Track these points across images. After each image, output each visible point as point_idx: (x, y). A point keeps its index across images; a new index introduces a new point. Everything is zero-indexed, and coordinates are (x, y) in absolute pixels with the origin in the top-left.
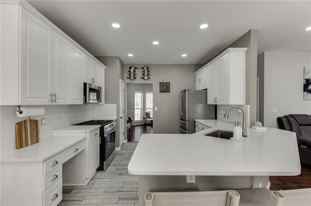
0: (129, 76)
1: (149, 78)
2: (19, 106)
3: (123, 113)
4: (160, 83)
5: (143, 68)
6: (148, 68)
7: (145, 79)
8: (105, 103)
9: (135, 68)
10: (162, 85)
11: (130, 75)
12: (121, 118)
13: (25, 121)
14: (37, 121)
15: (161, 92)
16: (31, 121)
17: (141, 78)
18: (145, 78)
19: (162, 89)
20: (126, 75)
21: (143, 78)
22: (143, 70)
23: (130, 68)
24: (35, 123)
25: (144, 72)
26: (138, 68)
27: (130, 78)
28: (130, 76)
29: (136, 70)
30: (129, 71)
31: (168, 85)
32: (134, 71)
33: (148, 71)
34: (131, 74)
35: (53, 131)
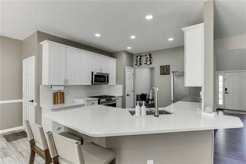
0: (136, 63)
1: (151, 63)
2: (52, 86)
3: (131, 91)
4: (161, 67)
5: (146, 55)
6: (150, 55)
7: (148, 65)
8: (116, 84)
9: (141, 56)
10: (162, 68)
11: (137, 62)
12: (128, 95)
13: (57, 93)
14: (63, 93)
15: (161, 74)
16: (60, 92)
17: (145, 64)
18: (147, 63)
19: (162, 72)
20: (135, 63)
21: (146, 63)
22: (146, 57)
23: (137, 57)
24: (62, 94)
25: (147, 58)
26: (143, 56)
27: (137, 64)
29: (142, 58)
30: (137, 59)
31: (168, 67)
32: (140, 59)
33: (151, 58)
34: (138, 61)
35: (74, 99)
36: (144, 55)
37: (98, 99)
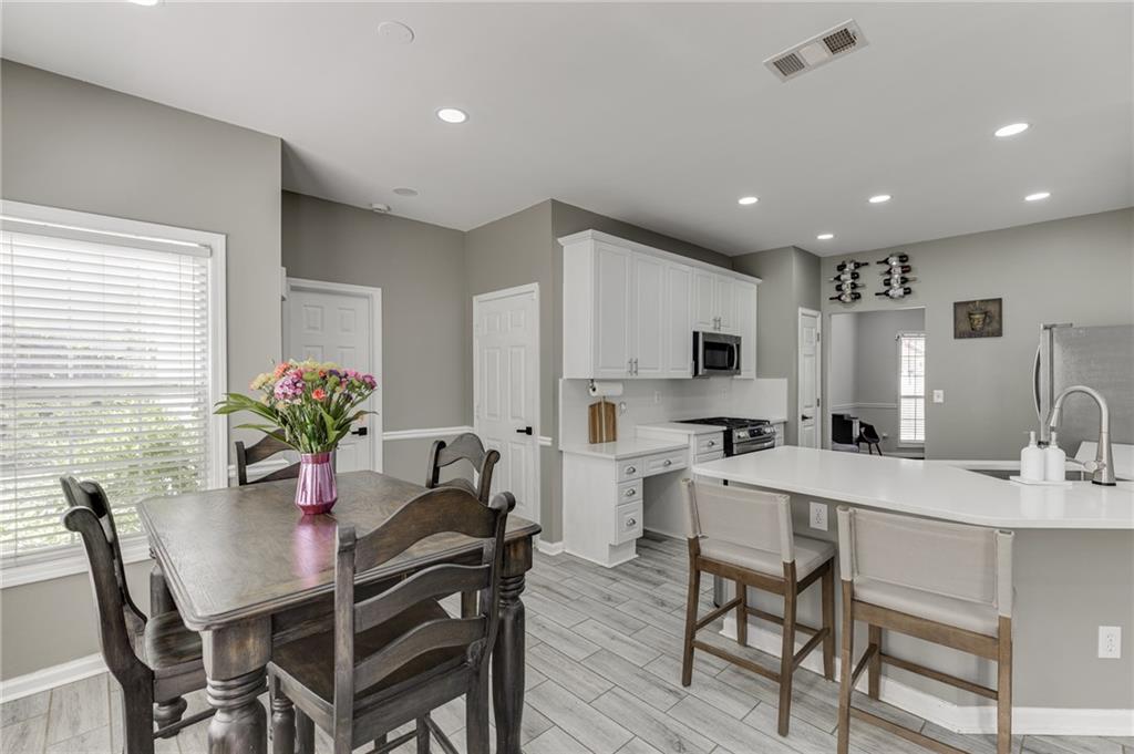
0: (836, 294)
1: (908, 292)
2: (592, 380)
3: (815, 403)
4: (957, 305)
5: (886, 262)
6: (903, 258)
7: (892, 297)
8: (758, 376)
9: (858, 265)
10: (963, 313)
11: (839, 288)
12: (804, 418)
13: (600, 404)
14: (614, 405)
15: (959, 335)
16: (606, 404)
17: (877, 294)
18: (891, 293)
19: (965, 327)
20: (829, 290)
21: (886, 294)
22: (886, 268)
23: (841, 268)
24: (611, 407)
25: (889, 272)
26: (867, 264)
27: (839, 298)
28: (840, 293)
29: (860, 271)
30: (838, 278)
31: (992, 308)
32: (855, 276)
33: (906, 269)
34: (844, 287)
35: (638, 427)
36: (873, 264)
37: (725, 428)
